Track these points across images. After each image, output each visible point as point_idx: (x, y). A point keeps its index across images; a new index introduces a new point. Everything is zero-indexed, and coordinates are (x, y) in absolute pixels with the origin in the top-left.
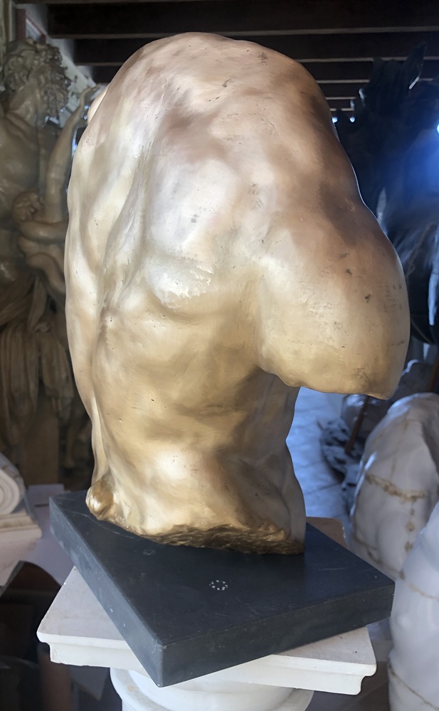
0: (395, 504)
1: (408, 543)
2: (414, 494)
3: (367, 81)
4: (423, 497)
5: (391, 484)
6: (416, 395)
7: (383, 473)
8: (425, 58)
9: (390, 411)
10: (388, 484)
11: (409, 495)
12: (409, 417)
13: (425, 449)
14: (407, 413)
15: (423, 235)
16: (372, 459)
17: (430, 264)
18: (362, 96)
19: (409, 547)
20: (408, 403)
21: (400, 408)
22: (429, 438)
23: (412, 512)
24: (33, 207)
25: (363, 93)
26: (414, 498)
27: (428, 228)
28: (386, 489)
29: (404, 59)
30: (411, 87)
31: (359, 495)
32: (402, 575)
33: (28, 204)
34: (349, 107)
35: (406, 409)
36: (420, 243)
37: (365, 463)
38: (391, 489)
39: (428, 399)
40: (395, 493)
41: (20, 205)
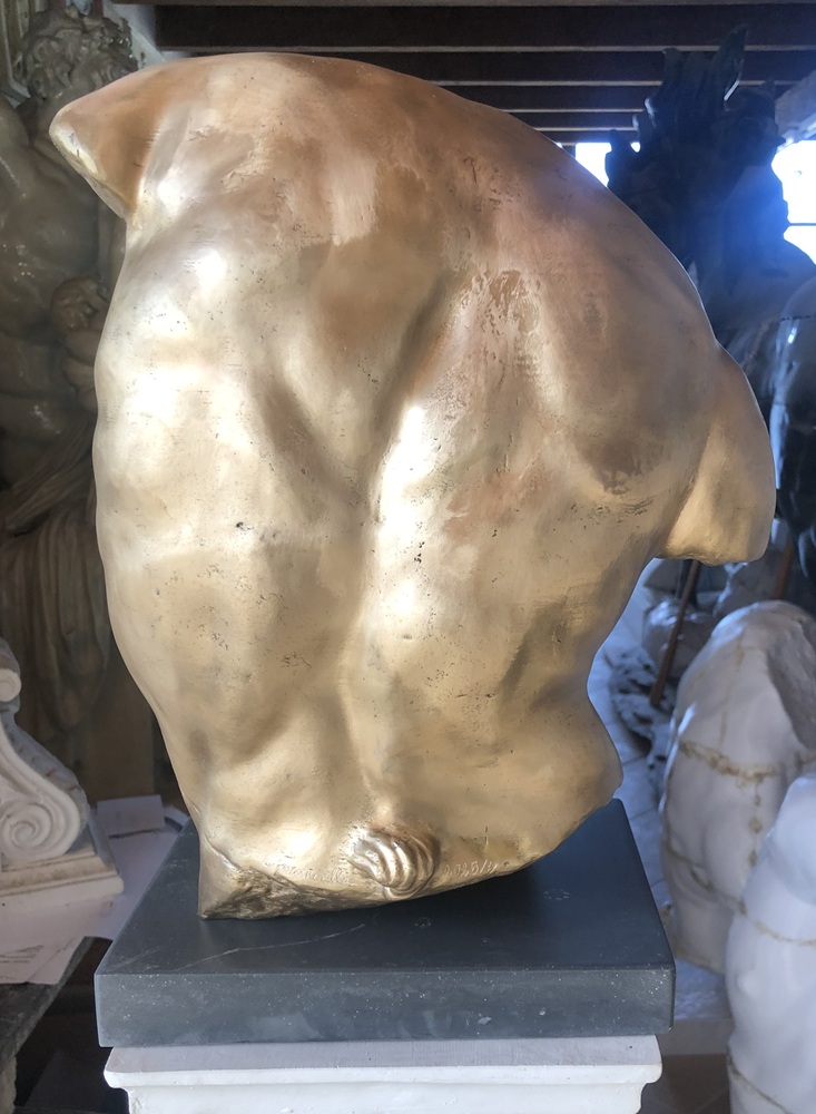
0: (729, 788)
1: (754, 853)
2: (758, 770)
3: (659, 83)
4: (772, 774)
5: (721, 757)
6: (755, 606)
7: (707, 738)
8: (748, 48)
9: (714, 633)
10: (717, 756)
11: (751, 773)
12: (746, 643)
13: (773, 695)
14: (740, 638)
15: (758, 340)
16: (689, 715)
17: (770, 386)
18: (650, 111)
19: (753, 860)
20: (744, 619)
21: (729, 630)
22: (779, 677)
23: (758, 800)
24: (90, 306)
25: (653, 104)
26: (759, 777)
27: (765, 327)
28: (714, 764)
29: (715, 48)
30: (726, 98)
31: (670, 776)
32: (742, 908)
33: (80, 299)
34: (632, 125)
35: (739, 630)
36: (754, 352)
37: (679, 722)
38: (721, 763)
39: (774, 612)
40: (729, 771)
41: (66, 302)
